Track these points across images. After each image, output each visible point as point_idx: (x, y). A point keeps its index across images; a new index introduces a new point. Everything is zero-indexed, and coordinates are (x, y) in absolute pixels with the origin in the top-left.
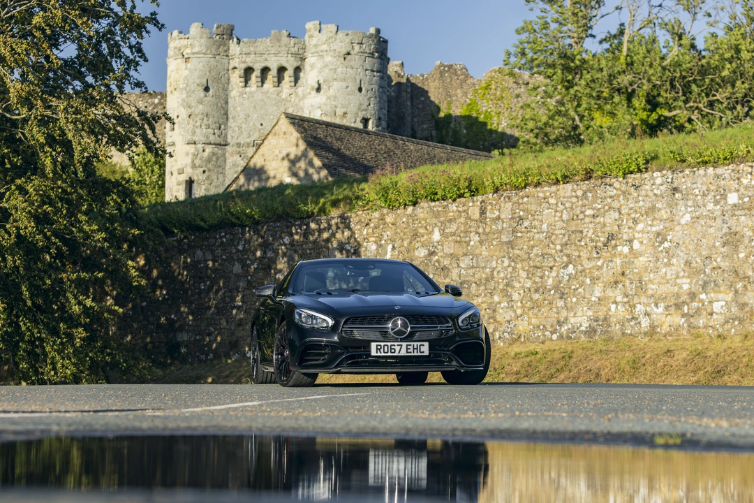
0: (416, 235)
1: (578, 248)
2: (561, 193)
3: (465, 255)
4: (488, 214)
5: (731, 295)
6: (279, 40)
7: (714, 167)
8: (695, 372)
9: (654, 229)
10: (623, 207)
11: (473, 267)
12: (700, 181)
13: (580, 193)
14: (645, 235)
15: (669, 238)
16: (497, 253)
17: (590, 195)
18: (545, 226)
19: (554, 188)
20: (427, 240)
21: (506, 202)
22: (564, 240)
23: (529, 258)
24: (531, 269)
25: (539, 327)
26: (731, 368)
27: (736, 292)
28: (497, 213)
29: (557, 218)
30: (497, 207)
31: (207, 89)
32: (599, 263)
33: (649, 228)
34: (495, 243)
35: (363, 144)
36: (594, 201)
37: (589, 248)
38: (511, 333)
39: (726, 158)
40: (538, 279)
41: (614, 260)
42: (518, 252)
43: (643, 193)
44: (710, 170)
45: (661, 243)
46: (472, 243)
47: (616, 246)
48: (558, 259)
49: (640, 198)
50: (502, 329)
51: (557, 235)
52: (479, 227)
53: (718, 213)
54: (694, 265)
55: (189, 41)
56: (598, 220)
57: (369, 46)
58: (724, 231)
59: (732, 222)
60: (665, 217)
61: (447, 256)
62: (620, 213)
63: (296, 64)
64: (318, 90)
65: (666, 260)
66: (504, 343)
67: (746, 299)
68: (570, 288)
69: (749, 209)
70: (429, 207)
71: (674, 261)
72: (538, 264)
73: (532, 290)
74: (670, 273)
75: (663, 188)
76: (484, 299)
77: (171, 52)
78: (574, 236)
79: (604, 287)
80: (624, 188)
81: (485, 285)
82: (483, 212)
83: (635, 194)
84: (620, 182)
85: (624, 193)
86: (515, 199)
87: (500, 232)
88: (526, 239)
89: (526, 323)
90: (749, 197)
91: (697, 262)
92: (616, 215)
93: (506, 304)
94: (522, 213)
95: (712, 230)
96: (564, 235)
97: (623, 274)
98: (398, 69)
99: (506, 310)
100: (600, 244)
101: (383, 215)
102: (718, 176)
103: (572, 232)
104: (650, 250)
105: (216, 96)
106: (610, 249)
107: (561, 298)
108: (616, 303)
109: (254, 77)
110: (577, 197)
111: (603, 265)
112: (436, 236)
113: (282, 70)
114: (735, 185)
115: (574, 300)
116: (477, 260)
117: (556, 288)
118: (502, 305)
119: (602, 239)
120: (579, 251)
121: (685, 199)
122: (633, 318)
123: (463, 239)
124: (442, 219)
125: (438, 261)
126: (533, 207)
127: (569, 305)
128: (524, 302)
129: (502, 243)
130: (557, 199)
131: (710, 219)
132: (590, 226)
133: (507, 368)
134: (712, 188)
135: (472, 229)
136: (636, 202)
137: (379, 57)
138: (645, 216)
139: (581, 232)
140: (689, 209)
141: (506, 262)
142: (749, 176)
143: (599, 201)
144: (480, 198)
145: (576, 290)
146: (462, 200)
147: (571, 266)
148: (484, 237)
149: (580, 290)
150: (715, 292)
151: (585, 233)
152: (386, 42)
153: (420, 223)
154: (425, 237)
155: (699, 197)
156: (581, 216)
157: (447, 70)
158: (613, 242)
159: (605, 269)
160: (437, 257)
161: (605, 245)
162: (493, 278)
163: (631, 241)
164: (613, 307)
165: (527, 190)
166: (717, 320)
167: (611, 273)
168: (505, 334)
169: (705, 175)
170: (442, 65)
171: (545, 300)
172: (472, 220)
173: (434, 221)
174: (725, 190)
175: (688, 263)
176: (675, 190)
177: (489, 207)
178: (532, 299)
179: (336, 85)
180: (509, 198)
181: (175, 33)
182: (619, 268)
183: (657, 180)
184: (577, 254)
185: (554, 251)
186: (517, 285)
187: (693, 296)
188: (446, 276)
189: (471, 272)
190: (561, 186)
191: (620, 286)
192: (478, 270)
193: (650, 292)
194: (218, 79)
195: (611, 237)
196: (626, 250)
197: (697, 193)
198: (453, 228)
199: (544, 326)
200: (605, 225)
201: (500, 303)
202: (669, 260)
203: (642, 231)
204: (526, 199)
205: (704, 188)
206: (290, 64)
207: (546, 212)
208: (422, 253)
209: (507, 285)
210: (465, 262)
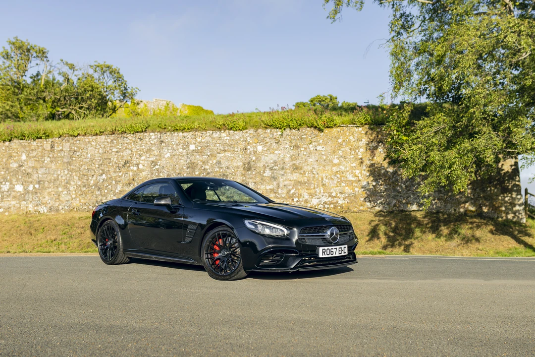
0: (11, 156)
2: (99, 140)
3: (42, 167)
4: (56, 148)
7: (183, 133)
9: (151, 159)
10: (133, 148)
11: (46, 173)
12: (175, 139)
13: (109, 140)
14: (146, 162)
15: (158, 164)
16: (61, 167)
17: (115, 142)
18: (89, 155)
19: (94, 137)
20: (18, 159)
21: (66, 143)
22: (100, 163)
23: (80, 170)
24: (81, 176)
25: (85, 204)
28: (61, 148)
29: (96, 152)
30: (61, 145)
32: (120, 174)
33: (148, 159)
34: (59, 162)
36: (117, 145)
37: (115, 167)
38: (69, 206)
39: (188, 129)
40: (84, 181)
41: (129, 173)
42: (73, 167)
43: (144, 142)
44: (181, 134)
45: (154, 166)
46: (46, 162)
47: (129, 166)
48: (96, 172)
49: (143, 145)
50: (63, 204)
51: (96, 160)
52: (50, 154)
53: (185, 154)
56: (119, 154)
58: (188, 161)
60: (156, 154)
61: (30, 167)
62: (132, 151)
65: (157, 174)
66: (65, 211)
68: (103, 186)
69: (201, 153)
70: (19, 142)
71: (161, 174)
72: (85, 174)
73: (82, 186)
75: (155, 141)
76: (53, 190)
78: (106, 161)
79: (123, 185)
80: (134, 139)
81: (54, 182)
82: (52, 147)
83: (140, 143)
84: (132, 137)
85: (134, 142)
86: (72, 141)
87: (63, 157)
88: (78, 161)
89: (78, 202)
90: (201, 147)
91: (174, 175)
92: (130, 152)
93: (66, 192)
94: (76, 148)
95: (182, 161)
96: (100, 160)
97: (133, 180)
99: (66, 195)
100: (120, 165)
102: (184, 137)
103: (105, 159)
104: (149, 169)
106: (126, 168)
107: (98, 190)
110: (107, 142)
111: (122, 176)
112: (24, 157)
114: (193, 141)
115: (106, 191)
116: (49, 170)
117: (96, 185)
118: (64, 193)
119: (122, 163)
120: (109, 168)
121: (167, 146)
123: (40, 160)
124: (27, 149)
125: (24, 170)
126: (83, 146)
127: (103, 193)
128: (77, 192)
129: (64, 163)
130: (96, 142)
131: (181, 156)
132: (115, 156)
133: (76, 225)
134: (181, 142)
135: (46, 155)
136: (141, 146)
138: (145, 153)
139: (110, 159)
140: (170, 151)
141: (66, 172)
142: (201, 137)
143: (120, 145)
144: (51, 140)
145: (107, 186)
146: (40, 140)
147: (104, 175)
148: (54, 159)
149: (109, 187)
151: (112, 160)
153: (13, 150)
154: (17, 158)
155: (175, 146)
156: (110, 151)
158: (128, 165)
159: (123, 177)
160: (24, 168)
161: (123, 166)
162: (58, 179)
163: (138, 165)
165: (79, 137)
167: (127, 179)
168: (66, 207)
169: (178, 136)
171: (89, 191)
172: (45, 150)
173: (22, 149)
174: (188, 143)
176: (162, 142)
177: (56, 145)
178: (81, 190)
180: (68, 141)
182: (131, 177)
183: (152, 137)
184: (108, 169)
185: (94, 168)
186: (73, 183)
188: (29, 178)
189: (45, 176)
190: (99, 137)
191: (132, 185)
192: (49, 175)
195: (126, 162)
196: (135, 168)
197: (174, 143)
198: (34, 154)
199: (88, 203)
200: (123, 156)
201: (62, 192)
202: (159, 174)
203: (144, 160)
204: (78, 142)
205: (178, 142)
207: (90, 148)
208: (14, 165)
209: (67, 183)
210: (41, 171)
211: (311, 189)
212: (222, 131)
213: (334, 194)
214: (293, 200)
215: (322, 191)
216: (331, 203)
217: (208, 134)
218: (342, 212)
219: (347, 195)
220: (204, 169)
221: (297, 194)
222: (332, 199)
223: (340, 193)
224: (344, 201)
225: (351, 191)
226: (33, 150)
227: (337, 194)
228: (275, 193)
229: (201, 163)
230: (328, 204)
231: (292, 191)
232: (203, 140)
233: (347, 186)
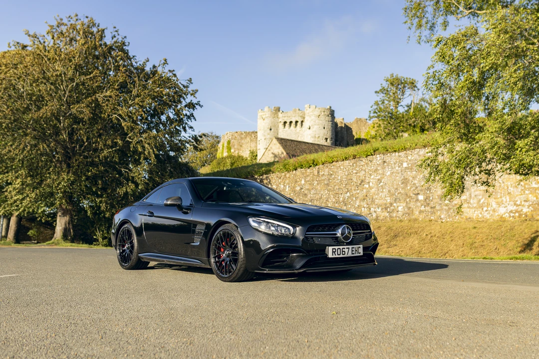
0: (296, 182)
1: (351, 185)
2: (345, 164)
3: (313, 189)
4: (320, 173)
5: (405, 204)
6: (295, 112)
7: (398, 153)
8: (387, 236)
9: (377, 178)
10: (366, 169)
12: (393, 158)
13: (351, 164)
14: (374, 180)
15: (382, 181)
16: (323, 188)
17: (355, 165)
18: (339, 177)
19: (342, 162)
20: (300, 183)
22: (346, 183)
23: (334, 190)
24: (335, 194)
26: (400, 234)
27: (407, 202)
28: (323, 173)
29: (343, 174)
31: (271, 129)
32: (358, 192)
34: (322, 184)
35: (305, 147)
36: (356, 167)
37: (355, 186)
39: (402, 149)
40: (337, 198)
41: (363, 190)
42: (330, 188)
43: (373, 163)
45: (380, 183)
46: (315, 184)
48: (344, 190)
51: (343, 181)
52: (317, 178)
53: (400, 171)
54: (391, 192)
55: (265, 113)
56: (357, 175)
57: (328, 113)
58: (402, 178)
59: (405, 174)
60: (381, 173)
63: (302, 120)
64: (309, 128)
65: (381, 190)
67: (410, 205)
69: (411, 169)
70: (301, 171)
71: (384, 190)
72: (337, 192)
74: (383, 195)
75: (380, 161)
77: (259, 117)
79: (360, 201)
82: (318, 172)
83: (370, 164)
84: (365, 160)
85: (366, 164)
86: (329, 167)
87: (324, 180)
88: (333, 183)
90: (411, 164)
91: (393, 190)
92: (364, 173)
94: (331, 172)
95: (398, 178)
96: (346, 181)
97: (366, 196)
98: (341, 120)
100: (358, 184)
101: (286, 174)
102: (400, 156)
103: (349, 180)
104: (376, 186)
105: (274, 132)
106: (362, 186)
108: (364, 207)
109: (287, 125)
111: (359, 193)
112: (303, 182)
113: (297, 122)
114: (406, 159)
115: (350, 206)
117: (343, 201)
121: (388, 165)
122: (370, 213)
123: (312, 183)
124: (305, 175)
125: (303, 192)
126: (335, 170)
129: (325, 184)
130: (343, 167)
131: (397, 173)
132: (355, 177)
134: (398, 161)
135: (315, 179)
136: (371, 167)
137: (331, 116)
138: (374, 173)
139: (352, 179)
140: (390, 170)
141: (326, 191)
142: (411, 155)
143: (358, 167)
144: (317, 167)
145: (350, 202)
146: (311, 168)
147: (348, 193)
148: (319, 182)
149: (352, 202)
150: (399, 203)
152: (333, 111)
153: (298, 177)
155: (393, 165)
156: (352, 173)
157: (359, 120)
158: (363, 183)
162: (322, 198)
163: (369, 183)
164: (363, 209)
165: (333, 163)
166: (400, 214)
167: (362, 196)
169: (395, 156)
170: (357, 118)
172: (315, 176)
173: (302, 176)
174: (402, 162)
175: (389, 191)
176: (384, 162)
177: (321, 170)
179: (316, 127)
180: (327, 166)
181: (260, 110)
182: (365, 194)
183: (378, 158)
184: (350, 188)
185: (342, 187)
186: (330, 201)
187: (391, 204)
188: (306, 197)
189: (314, 195)
190: (345, 161)
191: (365, 201)
193: (376, 203)
194: (275, 126)
195: (362, 181)
196: (367, 186)
197: (392, 163)
198: (308, 179)
200: (360, 177)
203: (373, 179)
204: (333, 167)
205: (395, 161)
206: (300, 120)
207: (340, 172)
208: (298, 188)
209: (327, 201)
210: (313, 192)
211: (498, 198)
212: (426, 148)
213: (518, 203)
214: (483, 209)
215: (508, 200)
216: (517, 211)
217: (416, 152)
218: (526, 220)
219: (531, 203)
220: (414, 184)
221: (486, 204)
222: (517, 207)
223: (525, 201)
224: (528, 209)
225: (535, 198)
226: (308, 176)
227: (521, 202)
228: (468, 203)
229: (411, 179)
230: (514, 213)
231: (482, 201)
232: (412, 158)
233: (531, 193)
